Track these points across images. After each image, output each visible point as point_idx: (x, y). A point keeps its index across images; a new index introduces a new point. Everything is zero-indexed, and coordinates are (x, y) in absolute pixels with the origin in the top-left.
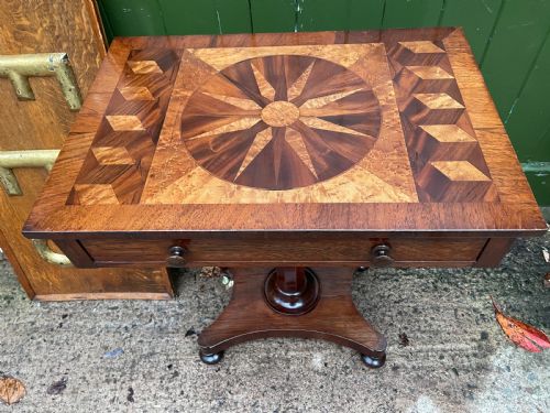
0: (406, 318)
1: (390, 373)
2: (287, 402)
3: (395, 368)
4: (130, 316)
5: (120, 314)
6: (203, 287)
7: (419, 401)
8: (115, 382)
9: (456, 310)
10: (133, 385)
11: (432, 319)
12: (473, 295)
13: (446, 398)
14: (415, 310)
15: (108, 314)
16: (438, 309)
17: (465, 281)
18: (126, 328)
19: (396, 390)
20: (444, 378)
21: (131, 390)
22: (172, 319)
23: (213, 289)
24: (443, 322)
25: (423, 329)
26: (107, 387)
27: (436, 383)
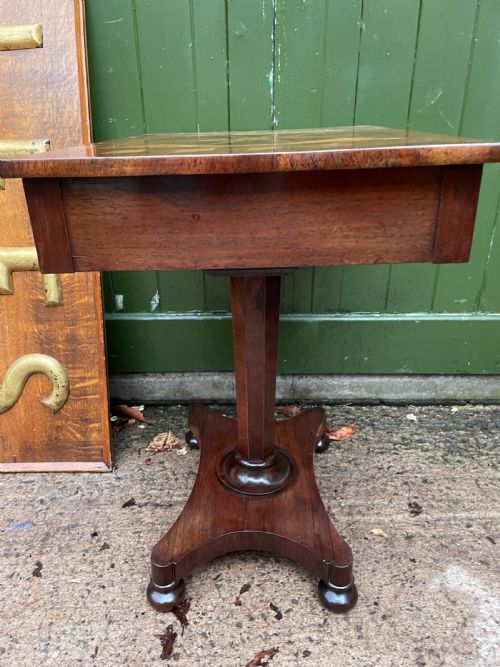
0: (415, 488)
1: (404, 542)
2: (263, 574)
3: (409, 538)
4: (49, 489)
5: (36, 487)
6: (149, 460)
7: (449, 571)
8: (18, 556)
9: (477, 481)
10: (43, 559)
11: (448, 488)
12: (494, 466)
13: (484, 567)
14: (425, 481)
15: (20, 487)
16: (454, 480)
17: (482, 454)
18: (42, 501)
19: (413, 561)
20: (476, 546)
21: (39, 565)
22: (106, 491)
23: (162, 462)
24: (463, 491)
25: (438, 497)
26: (6, 561)
27: (466, 552)
